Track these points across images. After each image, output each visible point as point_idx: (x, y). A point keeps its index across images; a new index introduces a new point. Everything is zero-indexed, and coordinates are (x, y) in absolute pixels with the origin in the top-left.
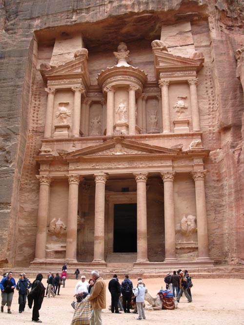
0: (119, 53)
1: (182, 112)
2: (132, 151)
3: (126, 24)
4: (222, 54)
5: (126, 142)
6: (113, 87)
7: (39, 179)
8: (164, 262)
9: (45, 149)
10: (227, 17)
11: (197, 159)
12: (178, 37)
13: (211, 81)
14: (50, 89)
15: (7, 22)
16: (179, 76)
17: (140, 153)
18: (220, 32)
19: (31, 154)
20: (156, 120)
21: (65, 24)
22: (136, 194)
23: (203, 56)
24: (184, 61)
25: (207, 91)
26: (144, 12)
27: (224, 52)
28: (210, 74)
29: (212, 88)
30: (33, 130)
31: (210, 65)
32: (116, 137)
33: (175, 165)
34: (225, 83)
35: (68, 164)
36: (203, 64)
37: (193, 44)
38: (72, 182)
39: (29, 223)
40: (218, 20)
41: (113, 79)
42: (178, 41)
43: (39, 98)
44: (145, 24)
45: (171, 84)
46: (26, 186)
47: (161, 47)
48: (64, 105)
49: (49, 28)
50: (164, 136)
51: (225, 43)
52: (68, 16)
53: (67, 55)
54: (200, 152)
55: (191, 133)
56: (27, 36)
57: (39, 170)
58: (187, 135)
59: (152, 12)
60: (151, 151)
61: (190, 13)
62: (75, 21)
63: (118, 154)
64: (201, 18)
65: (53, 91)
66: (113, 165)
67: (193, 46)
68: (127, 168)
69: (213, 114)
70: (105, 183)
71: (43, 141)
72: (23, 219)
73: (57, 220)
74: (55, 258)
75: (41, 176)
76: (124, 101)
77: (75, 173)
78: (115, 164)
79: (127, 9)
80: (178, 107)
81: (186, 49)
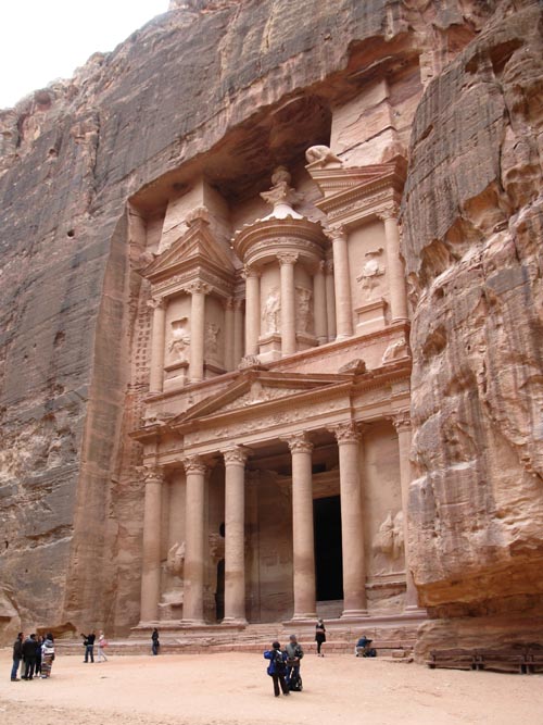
0: (271, 193)
2: (280, 391)
8: (342, 619)
9: (150, 417)
11: (397, 384)
12: (363, 122)
16: (361, 210)
17: (292, 392)
24: (364, 173)
26: (284, 98)
30: (137, 384)
32: (245, 370)
33: (358, 406)
37: (391, 128)
38: (190, 471)
40: (444, 52)
42: (362, 131)
46: (130, 488)
47: (322, 159)
48: (179, 324)
50: (337, 347)
52: (173, 152)
54: (396, 369)
55: (387, 327)
56: (115, 213)
57: (143, 456)
58: (378, 335)
59: (299, 92)
60: (309, 386)
61: (376, 63)
62: (183, 159)
63: (255, 402)
64: (407, 62)
65: (159, 303)
66: (248, 428)
67: (390, 131)
68: (272, 429)
71: (146, 402)
72: (127, 549)
73: (180, 546)
74: (173, 618)
75: (145, 467)
77: (190, 454)
78: (254, 424)
79: (256, 104)
80: (366, 277)
81: (375, 145)
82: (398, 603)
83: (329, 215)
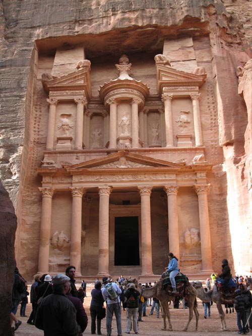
0: (120, 66)
1: (185, 127)
2: (137, 164)
3: (128, 37)
4: (224, 70)
5: (131, 155)
6: (116, 99)
7: (41, 192)
9: (48, 161)
10: (227, 34)
11: (200, 173)
12: (181, 52)
13: (212, 97)
14: (52, 100)
15: (7, 29)
16: (182, 91)
17: (144, 166)
18: (221, 49)
19: (32, 166)
20: (158, 134)
21: (67, 34)
22: (140, 207)
23: (205, 72)
24: (187, 76)
25: (209, 107)
26: (148, 26)
27: (225, 68)
28: (211, 89)
29: (213, 103)
30: (35, 142)
31: (212, 81)
32: (120, 150)
33: (179, 179)
34: (227, 99)
35: (71, 177)
36: (205, 79)
37: (195, 60)
38: (76, 195)
39: (31, 236)
40: (219, 37)
41: (116, 91)
42: (180, 55)
43: (40, 108)
44: (147, 37)
45: (174, 99)
46: (27, 198)
47: (164, 62)
48: (66, 117)
49: (50, 37)
50: (168, 150)
51: (226, 59)
52: (70, 26)
53: (68, 65)
54: (204, 167)
55: (194, 147)
56: (28, 45)
57: (42, 182)
58: (190, 149)
59: (155, 26)
60: (155, 165)
61: (192, 29)
62: (78, 32)
63: (122, 167)
64: (203, 34)
65: (54, 102)
66: (117, 178)
68: (131, 181)
69: (215, 129)
70: (109, 195)
71: (45, 153)
72: (25, 232)
73: (60, 233)
74: (59, 271)
75: (43, 188)
76: (127, 114)
77: (78, 186)
78: (120, 177)
79: (130, 22)
80: (181, 122)
81: (188, 64)
82: (195, 268)
83: (164, 88)
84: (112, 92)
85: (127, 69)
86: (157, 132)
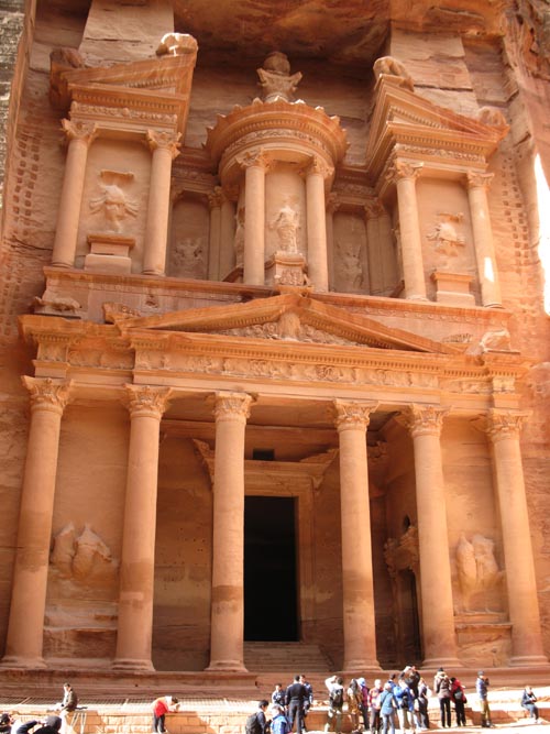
0: (271, 76)
1: (453, 255)
2: (330, 338)
4: (545, 126)
7: (32, 392)
9: (58, 301)
11: (501, 379)
12: (433, 66)
13: (515, 190)
14: (78, 127)
16: (444, 161)
18: (532, 78)
20: (360, 271)
24: (459, 122)
25: (508, 213)
27: (547, 124)
28: (511, 171)
29: (519, 205)
30: (15, 240)
31: (513, 150)
35: (131, 354)
37: (472, 91)
40: (521, 51)
41: (266, 134)
42: (435, 74)
43: (35, 149)
44: (347, 15)
47: (402, 78)
48: (116, 180)
50: (414, 309)
53: (130, 45)
54: (514, 363)
55: (481, 309)
57: (35, 362)
61: (467, 14)
63: (290, 339)
66: (272, 372)
67: (473, 94)
68: (313, 385)
69: (528, 271)
70: (245, 422)
73: (81, 530)
75: (39, 380)
76: (294, 200)
77: (153, 383)
78: (281, 369)
81: (455, 99)
82: (494, 651)
83: (397, 146)
84: (254, 134)
85: (288, 88)
86: (358, 265)
